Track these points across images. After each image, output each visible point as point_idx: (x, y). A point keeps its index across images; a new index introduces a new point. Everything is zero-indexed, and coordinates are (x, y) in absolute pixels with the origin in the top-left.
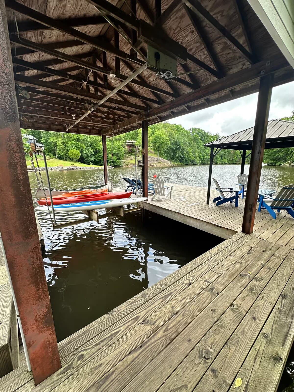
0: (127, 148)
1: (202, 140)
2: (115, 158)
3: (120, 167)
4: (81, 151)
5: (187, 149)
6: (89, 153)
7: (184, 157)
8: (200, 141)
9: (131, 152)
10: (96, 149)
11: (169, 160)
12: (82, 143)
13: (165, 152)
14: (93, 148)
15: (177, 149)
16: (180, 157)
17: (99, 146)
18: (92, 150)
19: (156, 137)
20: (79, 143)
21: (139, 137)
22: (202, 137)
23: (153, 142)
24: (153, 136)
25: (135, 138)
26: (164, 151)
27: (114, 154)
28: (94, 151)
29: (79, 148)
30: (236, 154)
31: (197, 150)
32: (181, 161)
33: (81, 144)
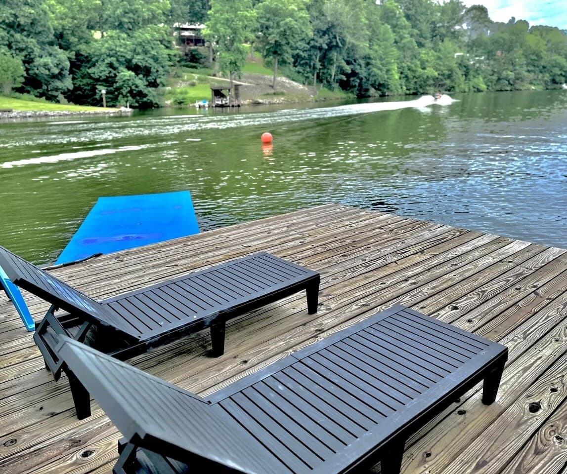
0: (177, 49)
1: (408, 17)
2: (140, 83)
3: (158, 107)
4: (28, 61)
5: (363, 47)
6: (57, 65)
7: (354, 74)
8: (404, 21)
9: (191, 61)
10: (78, 54)
11: (310, 84)
12: (28, 36)
13: (297, 58)
14: (66, 47)
15: (331, 47)
16: (343, 72)
17: (87, 43)
18: (64, 56)
19: (268, 10)
20: (18, 36)
21: (213, 9)
22: (409, 9)
23: (258, 25)
24: (257, 6)
25: (203, 15)
26: (293, 57)
27: (136, 69)
28: (69, 59)
29: (21, 50)
30: (511, 60)
31: (395, 52)
32: (345, 85)
33: (25, 38)
